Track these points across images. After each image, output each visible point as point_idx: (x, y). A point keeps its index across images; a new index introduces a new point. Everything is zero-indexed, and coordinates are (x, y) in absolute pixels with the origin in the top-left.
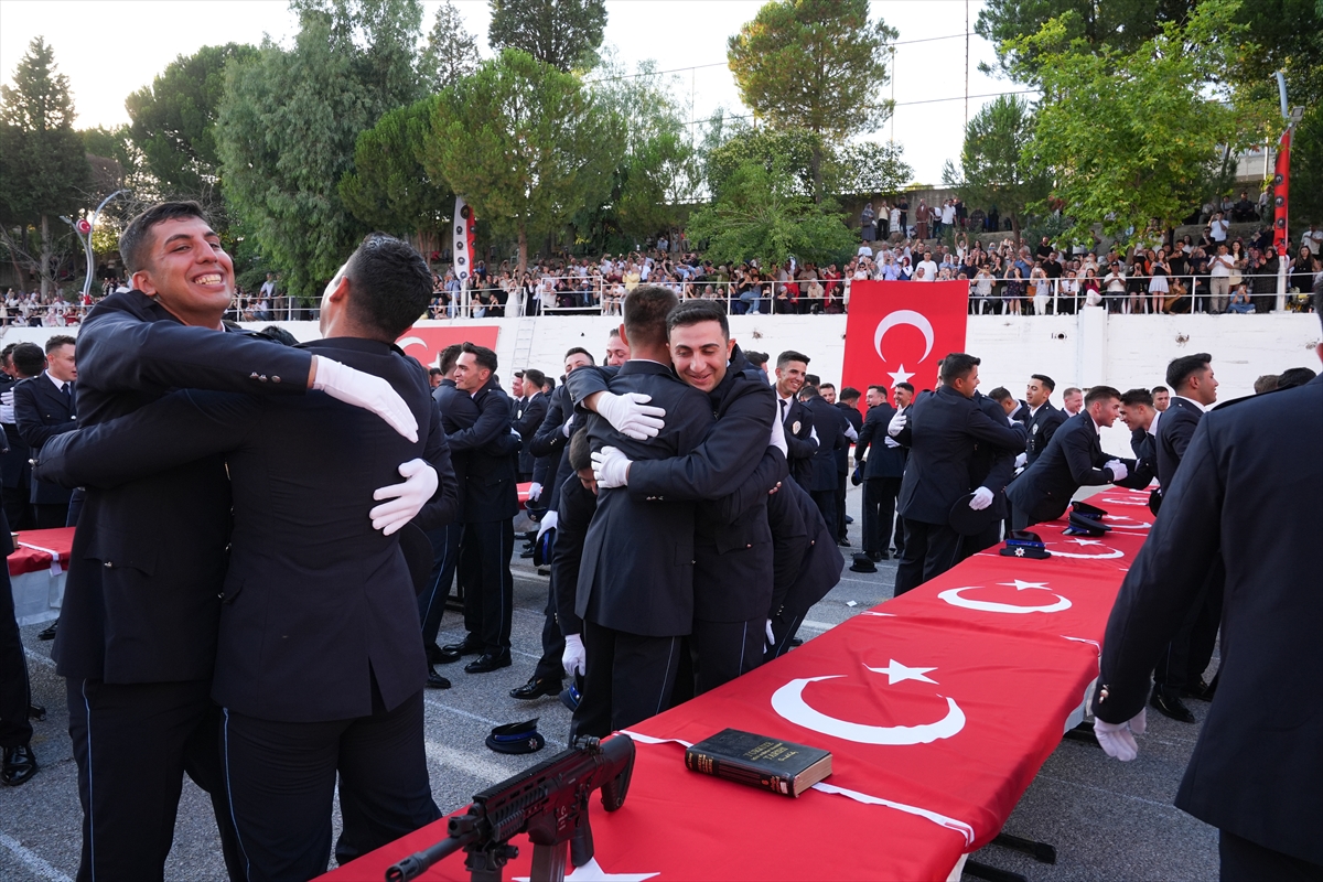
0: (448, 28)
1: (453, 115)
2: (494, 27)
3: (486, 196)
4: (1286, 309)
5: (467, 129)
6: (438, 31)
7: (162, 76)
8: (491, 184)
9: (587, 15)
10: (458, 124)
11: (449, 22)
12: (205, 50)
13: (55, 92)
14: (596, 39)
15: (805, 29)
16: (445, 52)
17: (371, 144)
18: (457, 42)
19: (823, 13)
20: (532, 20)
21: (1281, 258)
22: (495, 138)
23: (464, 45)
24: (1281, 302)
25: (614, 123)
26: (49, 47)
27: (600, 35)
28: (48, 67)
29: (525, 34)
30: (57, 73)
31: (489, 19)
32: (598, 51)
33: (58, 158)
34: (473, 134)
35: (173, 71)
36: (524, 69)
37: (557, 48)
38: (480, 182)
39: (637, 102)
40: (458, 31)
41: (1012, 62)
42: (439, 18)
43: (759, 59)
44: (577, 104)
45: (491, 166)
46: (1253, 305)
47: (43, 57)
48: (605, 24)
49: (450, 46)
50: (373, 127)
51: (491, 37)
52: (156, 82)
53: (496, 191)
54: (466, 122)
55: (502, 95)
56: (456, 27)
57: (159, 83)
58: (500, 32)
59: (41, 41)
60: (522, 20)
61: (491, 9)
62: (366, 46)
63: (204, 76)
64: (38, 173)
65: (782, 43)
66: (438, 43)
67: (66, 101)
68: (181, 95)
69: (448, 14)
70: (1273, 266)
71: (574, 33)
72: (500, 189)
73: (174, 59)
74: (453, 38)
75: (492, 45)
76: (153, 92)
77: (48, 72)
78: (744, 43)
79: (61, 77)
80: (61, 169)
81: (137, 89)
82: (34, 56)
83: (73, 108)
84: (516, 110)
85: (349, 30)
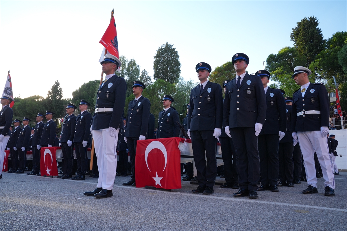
0: (144, 75)
1: (147, 93)
2: (155, 75)
3: (154, 111)
4: (344, 128)
5: (150, 96)
6: (142, 76)
7: (80, 87)
8: (155, 108)
9: (176, 71)
10: (148, 95)
11: (145, 74)
12: (90, 82)
13: (59, 92)
14: (178, 76)
15: (226, 72)
16: (144, 80)
17: (128, 100)
18: (146, 78)
19: (230, 69)
20: (164, 73)
21: (341, 117)
22: (156, 98)
23: (148, 79)
24: (343, 127)
25: (183, 95)
26: (59, 82)
27: (179, 76)
28: (58, 86)
29: (162, 76)
30: (59, 88)
31: (154, 73)
32: (179, 79)
33: (58, 106)
34: (152, 97)
35: (83, 86)
36: (163, 84)
37: (169, 79)
38: (153, 108)
39: (188, 90)
40: (147, 76)
41: (274, 77)
42: (142, 73)
43: (216, 79)
44: (174, 90)
45: (156, 104)
46: (336, 128)
47: (57, 84)
48: (180, 73)
49: (145, 79)
50: (129, 97)
51: (154, 77)
52: (79, 89)
53: (156, 110)
54: (150, 95)
55: (158, 89)
56: (146, 75)
57: (80, 89)
58: (156, 76)
59: (57, 81)
60: (161, 73)
61: (154, 71)
62: (127, 79)
63: (90, 87)
64: (53, 109)
65: (221, 75)
66: (142, 78)
67: (61, 93)
68: (84, 91)
69: (144, 72)
70: (340, 119)
71: (173, 75)
72: (158, 109)
73: (83, 84)
74: (146, 77)
75: (154, 79)
76: (78, 91)
77: (58, 88)
78: (212, 76)
79: (60, 88)
80: (58, 108)
81: (75, 90)
82: (55, 84)
83: (62, 95)
84: (161, 92)
85: (124, 76)
